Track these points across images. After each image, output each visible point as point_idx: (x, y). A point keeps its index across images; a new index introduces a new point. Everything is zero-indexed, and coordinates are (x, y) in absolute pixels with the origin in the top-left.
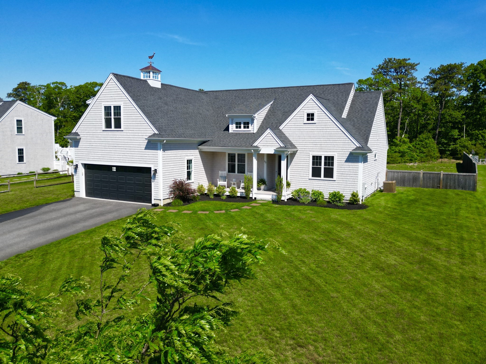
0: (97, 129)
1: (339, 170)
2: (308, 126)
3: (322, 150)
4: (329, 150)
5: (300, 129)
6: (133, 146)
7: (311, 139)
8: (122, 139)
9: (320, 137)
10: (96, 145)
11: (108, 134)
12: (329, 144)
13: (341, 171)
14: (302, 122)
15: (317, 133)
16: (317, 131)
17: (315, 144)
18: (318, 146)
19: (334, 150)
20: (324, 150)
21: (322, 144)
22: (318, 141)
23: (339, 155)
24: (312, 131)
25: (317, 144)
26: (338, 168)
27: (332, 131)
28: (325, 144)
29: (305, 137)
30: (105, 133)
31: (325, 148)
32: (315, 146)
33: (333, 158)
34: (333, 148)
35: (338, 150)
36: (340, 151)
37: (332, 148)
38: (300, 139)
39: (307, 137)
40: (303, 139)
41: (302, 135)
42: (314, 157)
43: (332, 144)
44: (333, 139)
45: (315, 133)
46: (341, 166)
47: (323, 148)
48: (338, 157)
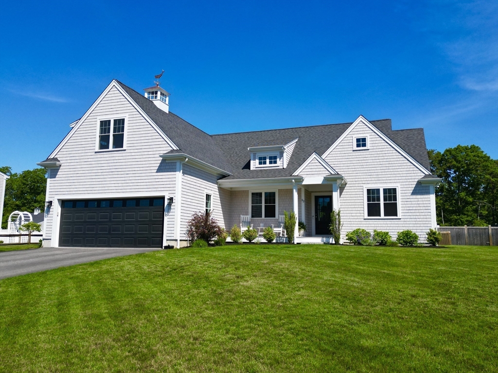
0: (86, 151)
1: (404, 206)
2: (359, 154)
3: (380, 181)
4: (389, 181)
5: (349, 157)
6: (138, 169)
7: (363, 169)
8: (124, 161)
9: (376, 166)
10: (83, 172)
11: (102, 156)
12: (388, 173)
13: (407, 206)
14: (350, 149)
15: (372, 161)
16: (371, 158)
17: (370, 174)
18: (374, 176)
19: (395, 181)
20: (382, 181)
21: (379, 174)
22: (373, 171)
23: (403, 186)
24: (365, 159)
25: (372, 174)
26: (403, 203)
27: (391, 157)
28: (383, 173)
29: (356, 167)
30: (99, 155)
31: (383, 179)
32: (369, 177)
33: (395, 190)
34: (394, 178)
35: (401, 181)
36: (403, 181)
37: (392, 178)
38: (349, 170)
39: (358, 167)
40: (354, 170)
41: (351, 165)
42: (369, 191)
43: (393, 173)
44: (393, 168)
45: (369, 161)
46: (407, 200)
47: (381, 179)
48: (402, 189)
